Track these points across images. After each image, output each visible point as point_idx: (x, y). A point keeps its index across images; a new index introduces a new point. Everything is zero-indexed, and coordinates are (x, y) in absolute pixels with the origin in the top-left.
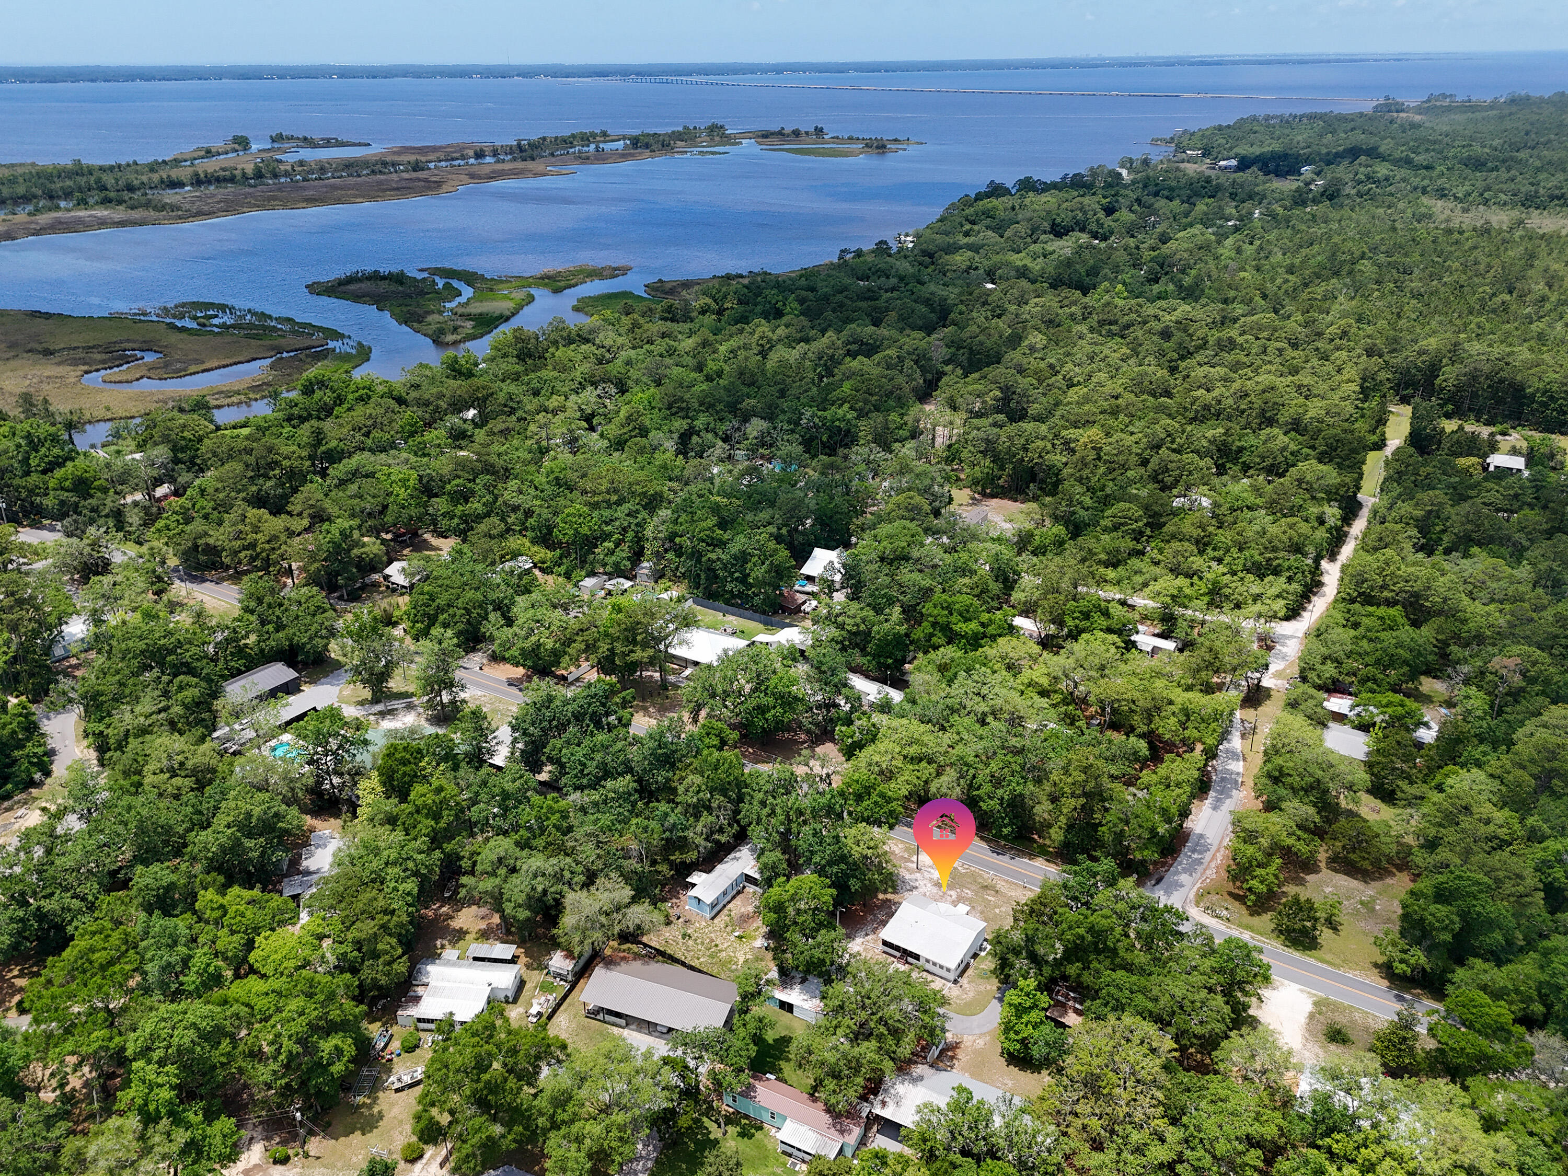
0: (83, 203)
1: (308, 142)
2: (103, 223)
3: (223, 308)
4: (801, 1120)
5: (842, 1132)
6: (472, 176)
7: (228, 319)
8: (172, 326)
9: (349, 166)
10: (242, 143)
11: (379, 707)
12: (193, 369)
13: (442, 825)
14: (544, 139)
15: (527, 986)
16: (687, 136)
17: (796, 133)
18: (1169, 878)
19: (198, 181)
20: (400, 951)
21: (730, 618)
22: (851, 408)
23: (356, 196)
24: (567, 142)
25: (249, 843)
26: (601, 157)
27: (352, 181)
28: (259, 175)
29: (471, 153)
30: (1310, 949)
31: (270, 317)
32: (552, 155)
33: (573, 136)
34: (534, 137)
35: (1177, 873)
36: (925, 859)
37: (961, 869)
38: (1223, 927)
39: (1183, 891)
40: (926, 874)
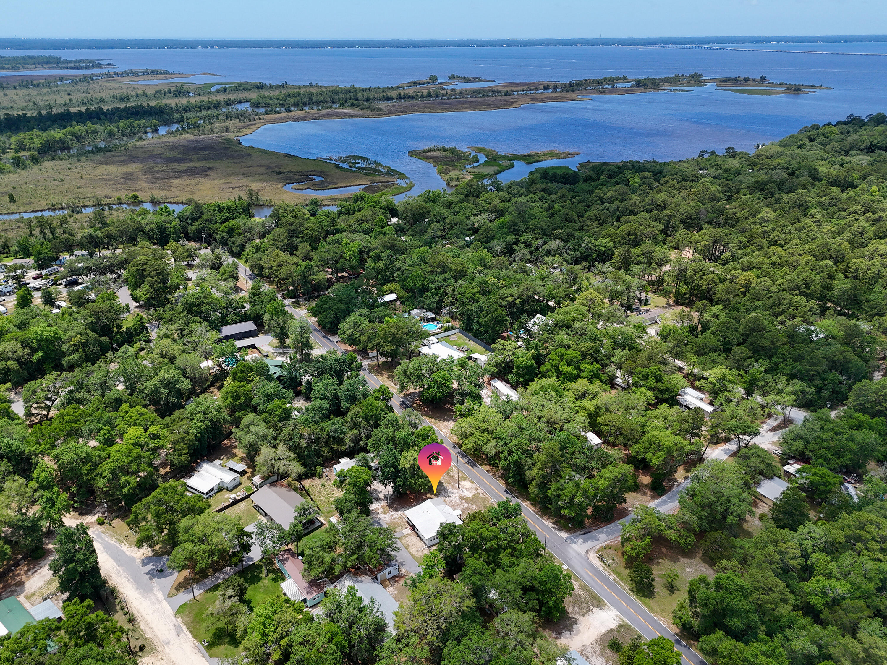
0: (342, 106)
1: (466, 80)
2: (345, 115)
3: (364, 159)
4: (296, 582)
5: (308, 593)
6: (533, 100)
7: (363, 165)
8: (337, 166)
9: (475, 92)
10: (434, 79)
11: (281, 351)
12: (331, 187)
13: (238, 403)
14: (586, 80)
15: (241, 486)
16: (673, 81)
17: (746, 80)
18: (594, 533)
19: (400, 98)
20: (186, 451)
21: (472, 343)
22: (611, 240)
23: (466, 108)
24: (600, 82)
25: (162, 390)
26: (614, 91)
27: (472, 99)
28: (429, 95)
29: (542, 87)
30: (646, 597)
31: (382, 166)
32: (585, 89)
33: (605, 79)
34: (581, 79)
35: (602, 533)
36: (466, 484)
37: (481, 495)
38: (602, 569)
39: (595, 542)
40: (460, 492)
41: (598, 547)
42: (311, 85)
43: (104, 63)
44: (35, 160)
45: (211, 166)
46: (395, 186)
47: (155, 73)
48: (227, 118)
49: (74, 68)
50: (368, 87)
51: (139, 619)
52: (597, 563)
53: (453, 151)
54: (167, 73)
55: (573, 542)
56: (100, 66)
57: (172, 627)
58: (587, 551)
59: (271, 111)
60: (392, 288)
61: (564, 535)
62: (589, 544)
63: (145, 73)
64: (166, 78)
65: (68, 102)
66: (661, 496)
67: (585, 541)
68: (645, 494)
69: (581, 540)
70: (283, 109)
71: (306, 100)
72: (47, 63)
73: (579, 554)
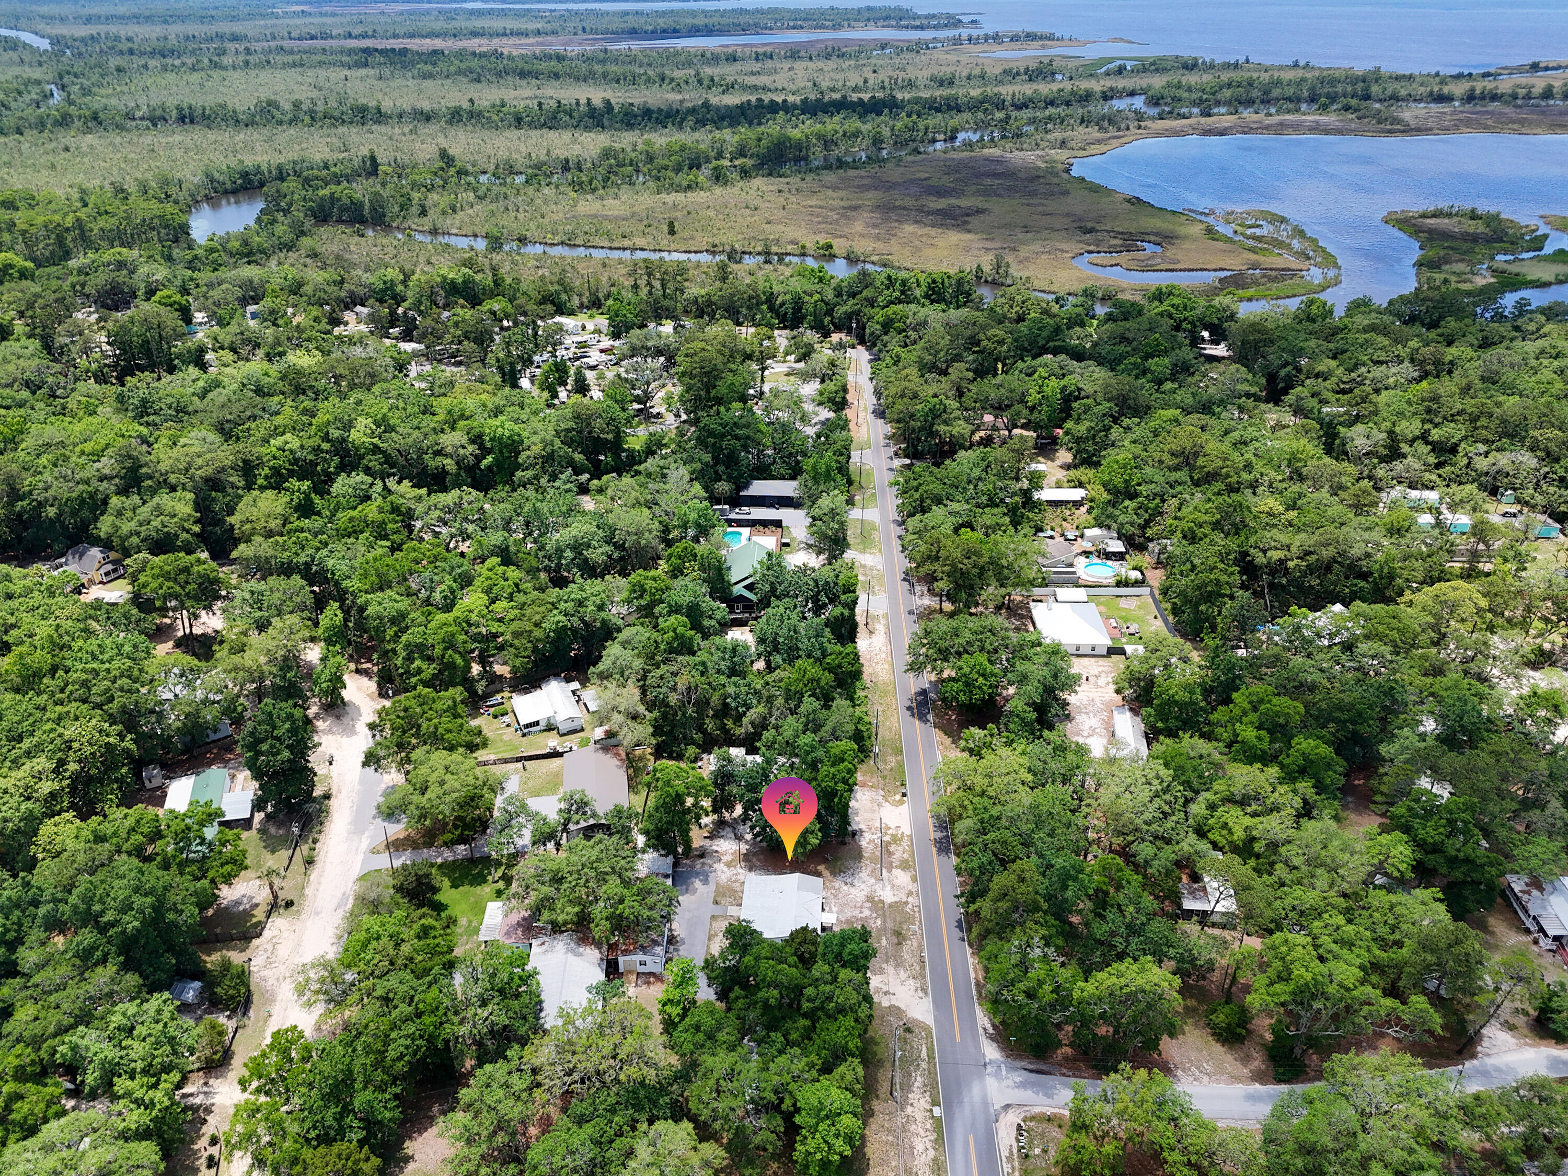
0: (1324, 108)
2: (1314, 128)
3: (1277, 219)
4: (510, 909)
5: (506, 935)
7: (1264, 230)
8: (1209, 229)
18: (1053, 1080)
19: (1469, 98)
31: (1303, 237)
36: (902, 878)
37: (908, 909)
38: (1005, 1153)
39: (1041, 1098)
40: (878, 887)
41: (1037, 1110)
42: (1296, 65)
43: (965, 19)
44: (745, 173)
45: (986, 206)
46: (1297, 280)
47: (1031, 37)
48: (1082, 121)
49: (916, 28)
50: (1407, 73)
51: (318, 866)
52: (1006, 1138)
53: (1492, 220)
54: (1051, 37)
55: (997, 1075)
56: (958, 23)
57: (340, 895)
58: (1007, 1106)
59: (1171, 113)
60: (1084, 479)
61: (991, 1052)
62: (1027, 1095)
63: (1014, 38)
64: (1043, 47)
65: (861, 84)
66: (1279, 1081)
67: (1023, 1085)
68: (1246, 1060)
69: (1018, 1077)
70: (1196, 110)
71: (1255, 94)
72: (887, 18)
73: (985, 1103)
